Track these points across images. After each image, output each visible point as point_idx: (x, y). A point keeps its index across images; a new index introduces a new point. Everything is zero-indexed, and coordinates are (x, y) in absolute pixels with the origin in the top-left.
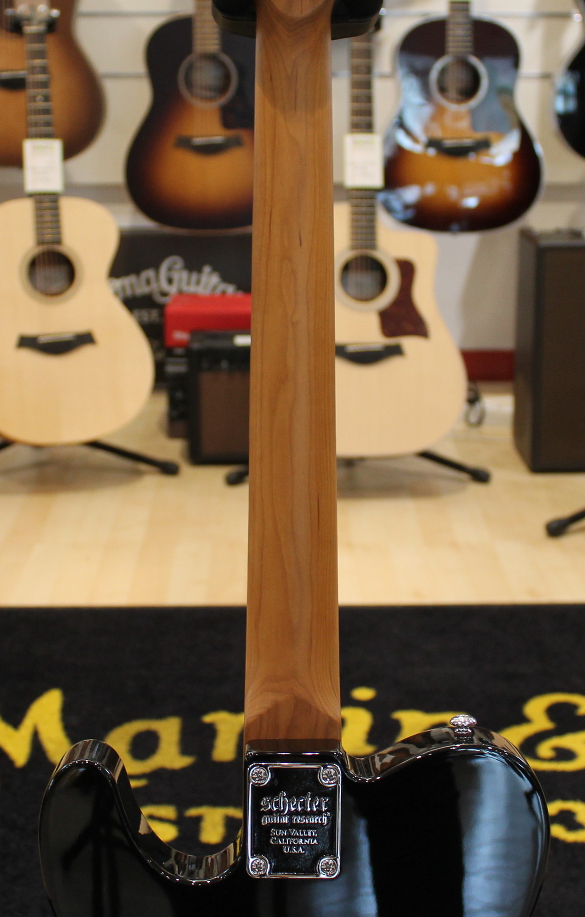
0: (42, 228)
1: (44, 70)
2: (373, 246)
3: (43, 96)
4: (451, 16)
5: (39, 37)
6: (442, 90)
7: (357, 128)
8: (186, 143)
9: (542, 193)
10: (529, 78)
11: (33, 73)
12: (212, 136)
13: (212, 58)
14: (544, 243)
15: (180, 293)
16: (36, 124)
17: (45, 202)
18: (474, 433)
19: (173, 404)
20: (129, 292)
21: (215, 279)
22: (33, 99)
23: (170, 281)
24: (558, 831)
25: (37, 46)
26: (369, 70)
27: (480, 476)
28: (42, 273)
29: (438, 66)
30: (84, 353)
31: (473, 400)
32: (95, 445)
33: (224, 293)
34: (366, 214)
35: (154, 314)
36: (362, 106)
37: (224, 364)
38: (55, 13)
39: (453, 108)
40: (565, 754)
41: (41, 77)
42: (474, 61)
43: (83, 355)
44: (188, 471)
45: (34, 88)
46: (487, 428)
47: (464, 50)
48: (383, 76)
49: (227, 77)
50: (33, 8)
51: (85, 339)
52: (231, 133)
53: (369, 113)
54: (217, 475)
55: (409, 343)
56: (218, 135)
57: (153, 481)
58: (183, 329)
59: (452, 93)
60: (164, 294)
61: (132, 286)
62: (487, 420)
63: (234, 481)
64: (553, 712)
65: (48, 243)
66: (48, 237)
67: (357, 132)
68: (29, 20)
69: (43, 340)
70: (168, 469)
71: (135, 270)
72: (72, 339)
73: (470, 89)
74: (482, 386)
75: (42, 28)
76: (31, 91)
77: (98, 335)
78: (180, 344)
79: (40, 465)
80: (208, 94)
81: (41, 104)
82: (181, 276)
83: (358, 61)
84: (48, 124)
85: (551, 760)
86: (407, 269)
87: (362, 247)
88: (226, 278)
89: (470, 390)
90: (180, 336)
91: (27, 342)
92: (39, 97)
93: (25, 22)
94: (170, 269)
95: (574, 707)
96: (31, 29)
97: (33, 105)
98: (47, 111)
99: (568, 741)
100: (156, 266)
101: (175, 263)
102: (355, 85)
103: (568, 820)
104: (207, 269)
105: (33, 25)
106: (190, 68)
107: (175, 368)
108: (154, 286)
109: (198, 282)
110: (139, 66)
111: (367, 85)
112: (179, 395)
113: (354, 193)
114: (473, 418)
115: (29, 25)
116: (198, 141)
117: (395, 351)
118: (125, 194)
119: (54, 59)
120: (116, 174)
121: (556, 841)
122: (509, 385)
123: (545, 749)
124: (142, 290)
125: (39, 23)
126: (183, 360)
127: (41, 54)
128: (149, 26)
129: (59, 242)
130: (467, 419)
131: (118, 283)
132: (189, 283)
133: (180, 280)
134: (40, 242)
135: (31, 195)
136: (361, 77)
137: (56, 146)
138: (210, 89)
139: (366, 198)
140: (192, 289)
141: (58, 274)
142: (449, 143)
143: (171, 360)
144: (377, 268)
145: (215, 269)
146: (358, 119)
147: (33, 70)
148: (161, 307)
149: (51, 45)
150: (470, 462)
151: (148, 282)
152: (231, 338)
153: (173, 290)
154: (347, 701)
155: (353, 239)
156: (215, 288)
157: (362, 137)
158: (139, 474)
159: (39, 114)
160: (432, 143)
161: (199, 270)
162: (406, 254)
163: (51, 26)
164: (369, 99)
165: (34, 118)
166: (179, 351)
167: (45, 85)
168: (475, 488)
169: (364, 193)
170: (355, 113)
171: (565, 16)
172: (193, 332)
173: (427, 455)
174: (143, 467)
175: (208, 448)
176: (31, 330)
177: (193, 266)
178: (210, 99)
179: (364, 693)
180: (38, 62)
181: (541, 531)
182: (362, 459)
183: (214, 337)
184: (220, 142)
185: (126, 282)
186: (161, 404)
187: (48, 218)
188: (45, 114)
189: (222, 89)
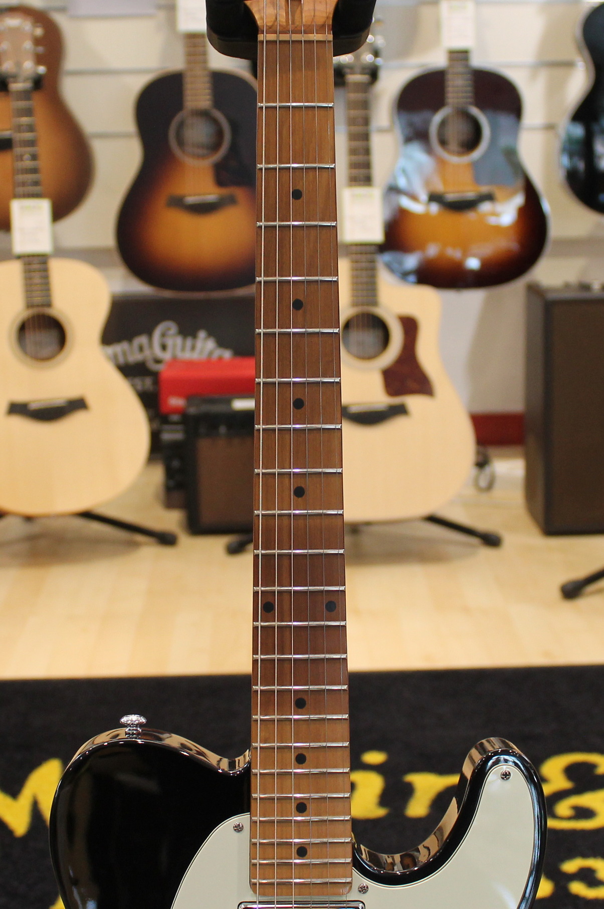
0: (31, 291)
1: (31, 128)
2: (375, 303)
3: (31, 155)
4: (451, 66)
5: (25, 95)
6: (443, 142)
7: (355, 181)
8: (178, 203)
9: (549, 248)
10: (533, 129)
11: (20, 131)
12: (204, 194)
13: (204, 114)
14: (551, 296)
15: (175, 359)
16: (24, 184)
17: (35, 264)
18: (484, 497)
19: (170, 473)
20: (121, 360)
21: (210, 344)
22: (20, 158)
23: (164, 347)
24: (578, 888)
25: (22, 104)
26: (366, 121)
27: (491, 540)
28: (31, 337)
29: (437, 118)
30: (77, 420)
31: (482, 463)
32: (88, 515)
33: (220, 359)
34: (367, 269)
35: (148, 382)
36: (360, 158)
37: (223, 430)
38: (42, 69)
39: (454, 159)
40: (584, 813)
41: (28, 136)
42: (475, 111)
43: (75, 421)
44: (186, 541)
45: (21, 146)
46: (498, 492)
47: (465, 100)
48: (381, 131)
49: (220, 134)
50: (19, 64)
51: (78, 405)
52: (225, 191)
53: (367, 165)
54: (217, 545)
55: (413, 402)
56: (210, 193)
57: (150, 552)
58: (178, 394)
59: (454, 145)
60: (158, 361)
61: (124, 354)
62: (497, 485)
63: (235, 550)
64: (571, 771)
65: (38, 306)
66: (37, 300)
67: (355, 185)
68: (15, 77)
69: (34, 406)
70: (166, 539)
71: (128, 336)
72: (64, 405)
73: (472, 141)
74: (492, 451)
75: (28, 85)
76: (18, 150)
77: (91, 401)
78: (176, 411)
79: (32, 538)
80: (200, 151)
81: (28, 163)
82: (175, 342)
83: (354, 113)
84: (36, 183)
85: (569, 818)
86: (410, 326)
87: (363, 304)
88: (222, 343)
89: (478, 453)
90: (176, 402)
91: (18, 409)
92: (27, 156)
93: (11, 79)
94: (163, 335)
95: (592, 767)
96: (16, 86)
97: (20, 165)
98: (35, 171)
99: (587, 800)
100: (149, 333)
101: (169, 329)
102: (353, 137)
103: (588, 877)
104: (202, 334)
105: (19, 82)
106: (181, 125)
107: (171, 435)
108: (147, 353)
109: (193, 348)
110: (128, 124)
111: (365, 137)
112: (176, 464)
113: (354, 248)
114: (483, 483)
115: (15, 82)
116: (191, 200)
117: (399, 411)
118: (116, 258)
119: (41, 118)
120: (107, 238)
121: (577, 898)
122: (519, 449)
123: (564, 808)
124: (135, 357)
125: (25, 81)
126: (180, 427)
127: (28, 112)
128: (138, 83)
129: (49, 305)
130: (476, 483)
131: (110, 350)
132: (183, 349)
133: (174, 346)
134: (29, 305)
135: (19, 257)
136: (359, 129)
137: (44, 207)
138: (201, 146)
139: (366, 253)
140: (188, 355)
141: (48, 337)
142: (451, 197)
143: (166, 427)
144: (379, 326)
145: (211, 334)
146: (356, 172)
147: (19, 128)
148: (155, 375)
149: (37, 102)
150: (481, 525)
151: (141, 349)
152: (229, 402)
153: (167, 356)
154: (357, 765)
155: (353, 296)
156: (211, 353)
157: (361, 191)
158: (135, 545)
159: (26, 173)
160: (434, 198)
161: (194, 336)
162: (409, 310)
163: (38, 83)
164: (367, 151)
165: (21, 177)
166: (175, 418)
167: (32, 143)
168: (486, 553)
169: (363, 248)
170: (353, 166)
171: (569, 65)
172: (189, 398)
173: (433, 519)
174: (139, 538)
175: (207, 517)
176: (21, 397)
177: (188, 331)
178: (203, 157)
179: (374, 757)
180: (25, 120)
181: (556, 594)
182: (368, 524)
183: (212, 401)
184: (214, 201)
185: (118, 348)
186: (158, 474)
187: (37, 280)
188: (32, 173)
189: (215, 146)
